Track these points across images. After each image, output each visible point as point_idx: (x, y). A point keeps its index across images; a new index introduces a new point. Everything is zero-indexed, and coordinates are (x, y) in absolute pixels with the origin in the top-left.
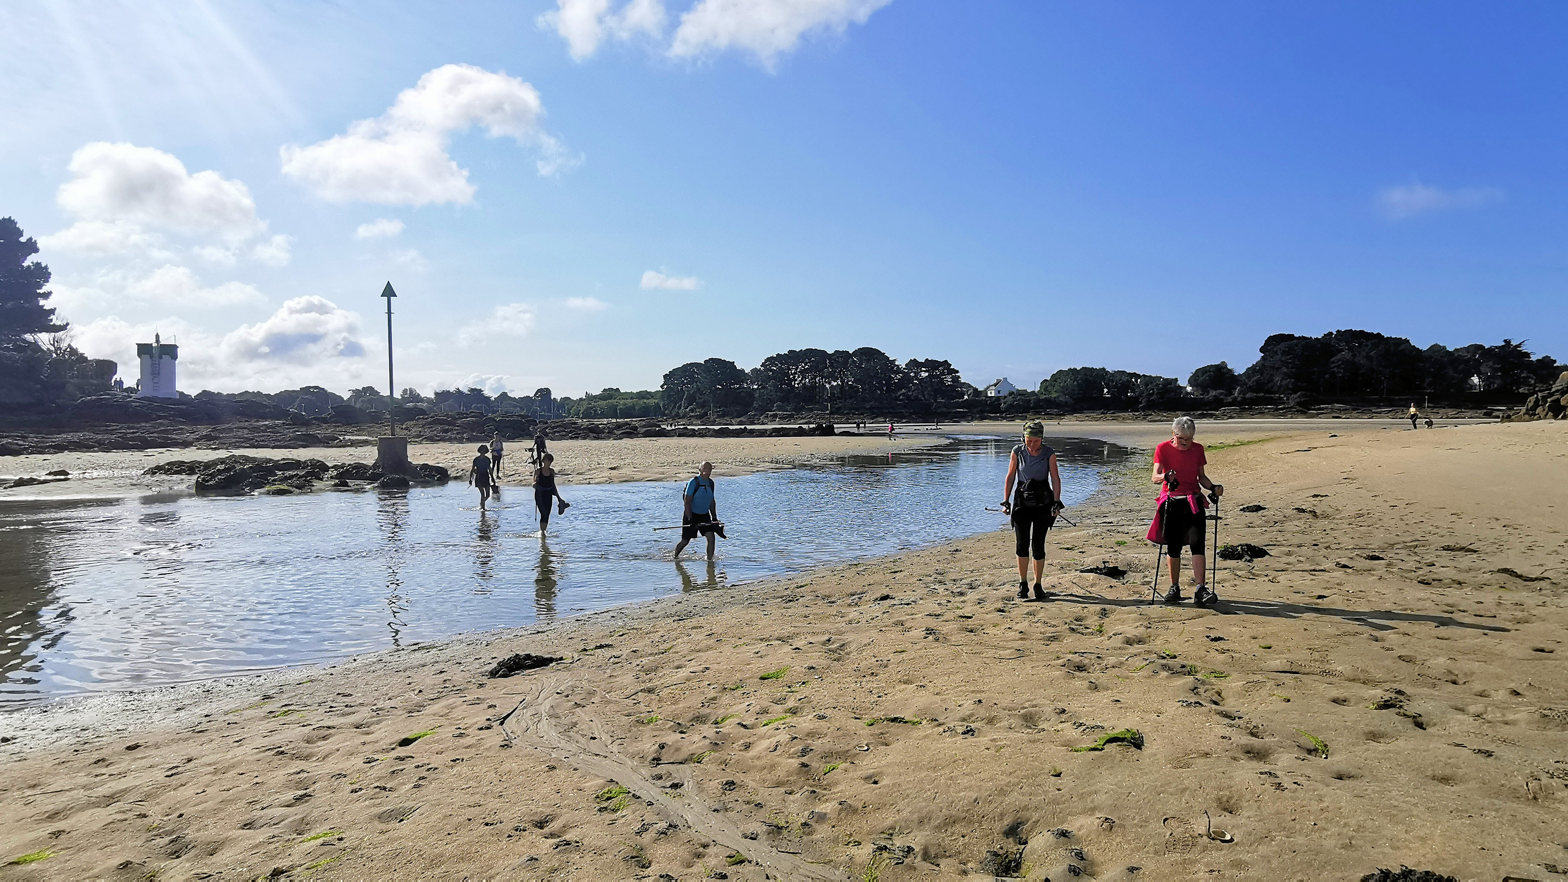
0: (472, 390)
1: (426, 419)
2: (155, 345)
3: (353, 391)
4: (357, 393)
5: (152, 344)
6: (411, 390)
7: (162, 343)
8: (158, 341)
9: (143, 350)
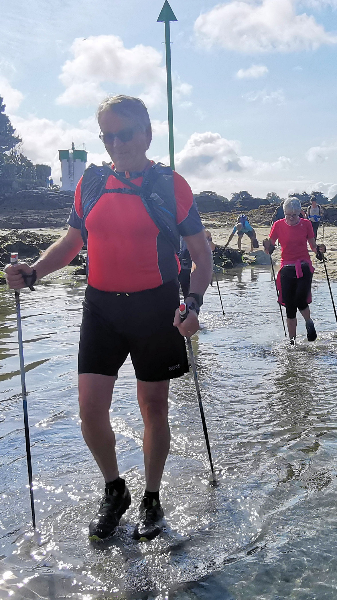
0: (315, 193)
1: (268, 207)
2: (71, 151)
3: (234, 194)
4: (237, 196)
5: (68, 151)
6: (273, 194)
7: (76, 149)
8: (73, 148)
9: (63, 155)
